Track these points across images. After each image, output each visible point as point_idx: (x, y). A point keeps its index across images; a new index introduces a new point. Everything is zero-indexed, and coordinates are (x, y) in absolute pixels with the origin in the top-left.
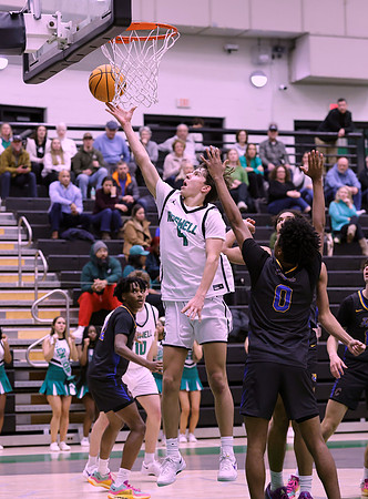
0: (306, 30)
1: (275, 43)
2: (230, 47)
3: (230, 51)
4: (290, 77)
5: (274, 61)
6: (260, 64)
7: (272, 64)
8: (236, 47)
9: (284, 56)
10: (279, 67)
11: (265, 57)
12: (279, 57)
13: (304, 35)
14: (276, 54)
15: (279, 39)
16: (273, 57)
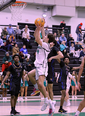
0: (56, 4)
2: (38, 7)
3: (38, 8)
4: (52, 15)
6: (45, 12)
7: (48, 12)
8: (39, 8)
9: (50, 10)
11: (46, 10)
12: (49, 10)
14: (48, 9)
15: (49, 6)
16: (48, 10)
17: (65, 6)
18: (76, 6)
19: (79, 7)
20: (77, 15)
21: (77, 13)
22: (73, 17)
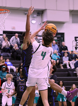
0: (46, 8)
1: (38, 12)
2: (26, 13)
5: (38, 17)
6: (34, 17)
7: (37, 17)
9: (40, 15)
10: (39, 18)
11: (35, 16)
12: (39, 15)
13: (46, 10)
14: (38, 15)
15: (39, 11)
16: (37, 16)
17: (57, 10)
18: (70, 10)
19: (73, 10)
20: (71, 20)
21: (71, 18)
22: (66, 22)
